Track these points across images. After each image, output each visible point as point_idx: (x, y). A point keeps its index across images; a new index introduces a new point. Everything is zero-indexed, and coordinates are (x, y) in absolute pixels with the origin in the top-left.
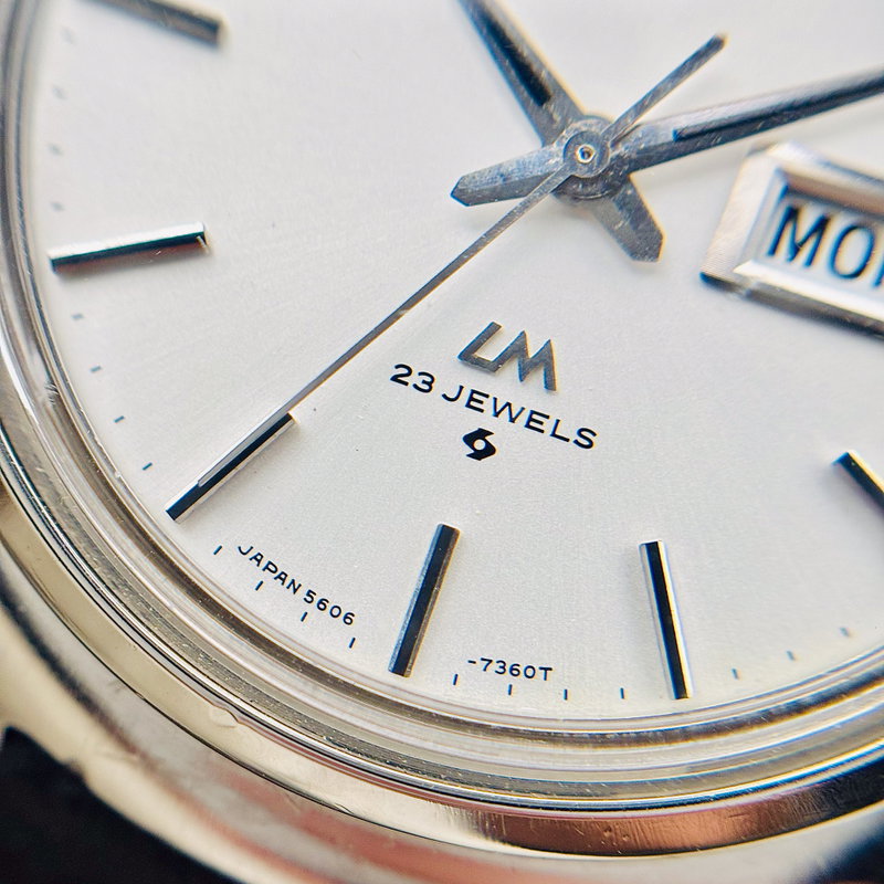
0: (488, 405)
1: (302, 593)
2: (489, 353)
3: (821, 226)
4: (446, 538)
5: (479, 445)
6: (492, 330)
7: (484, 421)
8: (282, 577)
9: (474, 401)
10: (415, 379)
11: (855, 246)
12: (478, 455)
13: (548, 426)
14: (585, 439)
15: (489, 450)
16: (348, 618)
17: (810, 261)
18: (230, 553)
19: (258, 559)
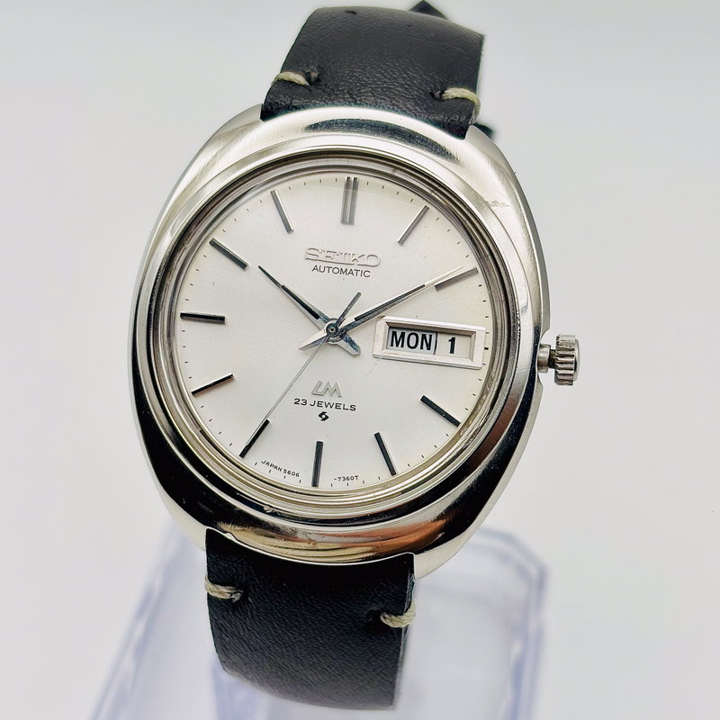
0: (323, 404)
1: (283, 470)
2: (320, 390)
3: (403, 335)
4: (320, 445)
5: (324, 416)
6: (320, 384)
7: (324, 409)
8: (276, 467)
9: (319, 404)
10: (301, 402)
11: (413, 338)
12: (324, 420)
13: (342, 407)
14: (353, 408)
15: (327, 417)
16: (297, 475)
17: (402, 346)
18: (259, 463)
19: (268, 463)
